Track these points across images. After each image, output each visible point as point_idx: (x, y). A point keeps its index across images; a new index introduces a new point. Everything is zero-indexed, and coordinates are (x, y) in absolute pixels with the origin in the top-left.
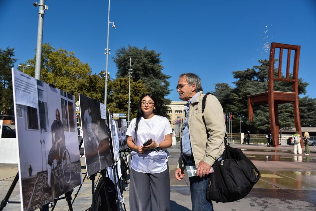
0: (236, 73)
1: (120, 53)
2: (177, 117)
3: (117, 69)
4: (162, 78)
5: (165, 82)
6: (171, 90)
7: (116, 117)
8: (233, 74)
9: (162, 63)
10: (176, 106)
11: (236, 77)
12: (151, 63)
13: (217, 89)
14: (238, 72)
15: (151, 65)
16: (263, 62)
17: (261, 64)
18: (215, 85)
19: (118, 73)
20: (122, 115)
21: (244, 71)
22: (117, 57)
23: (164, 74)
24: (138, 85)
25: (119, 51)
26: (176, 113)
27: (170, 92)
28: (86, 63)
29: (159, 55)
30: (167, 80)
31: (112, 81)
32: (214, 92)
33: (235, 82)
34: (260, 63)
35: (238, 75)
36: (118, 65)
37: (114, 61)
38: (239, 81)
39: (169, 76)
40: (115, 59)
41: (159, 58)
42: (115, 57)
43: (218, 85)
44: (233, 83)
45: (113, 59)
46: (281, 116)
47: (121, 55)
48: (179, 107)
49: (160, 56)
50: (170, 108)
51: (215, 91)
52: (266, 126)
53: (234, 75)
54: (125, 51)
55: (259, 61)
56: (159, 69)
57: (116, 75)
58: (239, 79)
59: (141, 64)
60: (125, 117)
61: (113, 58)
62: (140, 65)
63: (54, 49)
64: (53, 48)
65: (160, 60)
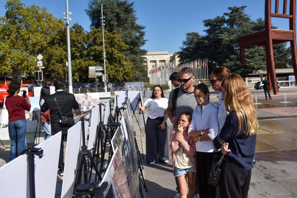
0: (207, 21)
1: (92, 5)
2: (152, 66)
3: (91, 21)
4: (137, 29)
5: (139, 32)
6: (146, 41)
7: (92, 70)
8: (204, 22)
9: (135, 13)
10: (150, 57)
11: (206, 25)
12: (124, 12)
13: (188, 38)
14: (208, 20)
15: (125, 15)
16: (233, 9)
17: (231, 11)
18: (186, 35)
19: (92, 25)
20: (98, 68)
21: (215, 19)
22: (89, 9)
23: (138, 25)
24: (113, 35)
25: (91, 2)
26: (151, 63)
27: (145, 42)
28: (60, 19)
29: (132, 4)
30: (141, 30)
31: (86, 33)
32: (185, 42)
33: (206, 30)
34: (229, 10)
35: (208, 23)
36: (91, 17)
37: (87, 13)
38: (209, 28)
39: (143, 27)
40: (88, 11)
41: (133, 7)
42: (87, 10)
43: (188, 34)
44: (204, 31)
45: (86, 12)
46: (254, 59)
47: (94, 6)
48: (153, 57)
49: (133, 6)
50: (146, 58)
51: (186, 40)
52: (242, 70)
53: (205, 24)
54: (98, 2)
55: (229, 8)
56: (133, 20)
57: (90, 28)
58: (209, 27)
59: (115, 14)
60: (102, 69)
61: (86, 10)
62: (113, 15)
63: (25, 5)
64: (23, 3)
65: (133, 10)
